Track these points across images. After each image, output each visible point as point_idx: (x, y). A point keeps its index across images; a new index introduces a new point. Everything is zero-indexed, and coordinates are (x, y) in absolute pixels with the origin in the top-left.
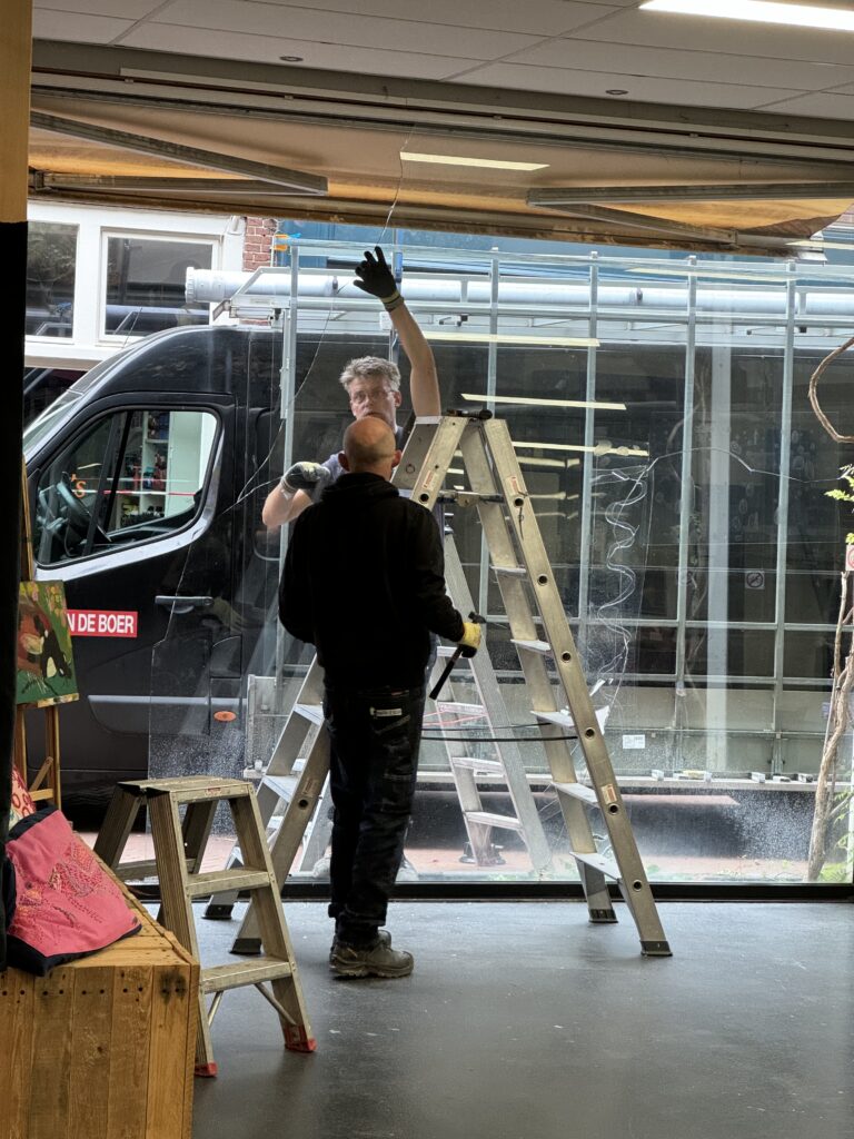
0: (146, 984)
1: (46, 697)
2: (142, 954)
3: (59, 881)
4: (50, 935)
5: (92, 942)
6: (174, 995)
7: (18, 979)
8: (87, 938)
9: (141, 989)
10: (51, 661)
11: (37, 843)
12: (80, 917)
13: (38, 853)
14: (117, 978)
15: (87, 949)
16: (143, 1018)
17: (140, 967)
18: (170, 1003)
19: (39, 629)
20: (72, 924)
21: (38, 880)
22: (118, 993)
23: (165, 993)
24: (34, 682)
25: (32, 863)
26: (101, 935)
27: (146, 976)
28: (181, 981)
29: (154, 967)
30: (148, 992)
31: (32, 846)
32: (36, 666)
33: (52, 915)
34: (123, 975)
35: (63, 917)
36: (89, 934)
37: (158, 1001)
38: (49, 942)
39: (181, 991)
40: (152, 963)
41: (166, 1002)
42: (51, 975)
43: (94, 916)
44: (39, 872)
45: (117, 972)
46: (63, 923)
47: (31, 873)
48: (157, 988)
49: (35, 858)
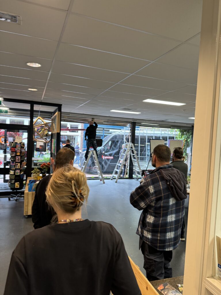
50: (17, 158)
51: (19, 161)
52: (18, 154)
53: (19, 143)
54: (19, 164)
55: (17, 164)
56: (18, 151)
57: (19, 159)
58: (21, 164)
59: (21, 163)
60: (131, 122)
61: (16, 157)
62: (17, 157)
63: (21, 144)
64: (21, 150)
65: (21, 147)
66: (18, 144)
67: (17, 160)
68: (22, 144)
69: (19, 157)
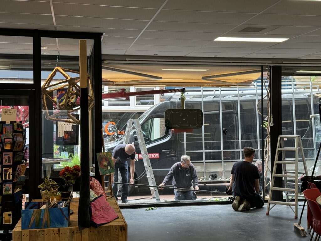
0: (117, 228)
1: (108, 173)
2: (118, 223)
3: (102, 209)
4: (99, 220)
5: (108, 221)
6: (123, 231)
7: (93, 229)
8: (106, 220)
9: (116, 230)
10: (109, 166)
11: (97, 202)
12: (106, 216)
13: (98, 204)
14: (112, 228)
15: (106, 222)
16: (117, 235)
17: (116, 225)
18: (122, 232)
19: (106, 161)
20: (104, 218)
21: (97, 209)
22: (112, 231)
23: (121, 230)
24: (106, 171)
25: (96, 206)
26: (110, 219)
27: (117, 227)
28: (124, 228)
29: (119, 225)
30: (118, 230)
31: (96, 203)
32: (106, 168)
33: (100, 216)
34: (113, 227)
35: (102, 216)
36: (107, 219)
37: (120, 232)
38: (98, 221)
39: (124, 230)
40: (118, 224)
41: (121, 232)
42: (99, 228)
43: (108, 216)
44: (98, 208)
45: (112, 227)
46: (102, 218)
47: (96, 208)
48: (119, 229)
49: (97, 205)
50: (6, 157)
51: (9, 162)
52: (8, 147)
53: (8, 122)
54: (11, 171)
55: (7, 171)
56: (6, 140)
57: (9, 157)
58: (14, 171)
59: (14, 167)
60: (270, 66)
61: (4, 153)
62: (5, 155)
63: (13, 126)
64: (13, 139)
65: (15, 132)
66: (8, 125)
67: (6, 160)
68: (15, 124)
69: (11, 154)
